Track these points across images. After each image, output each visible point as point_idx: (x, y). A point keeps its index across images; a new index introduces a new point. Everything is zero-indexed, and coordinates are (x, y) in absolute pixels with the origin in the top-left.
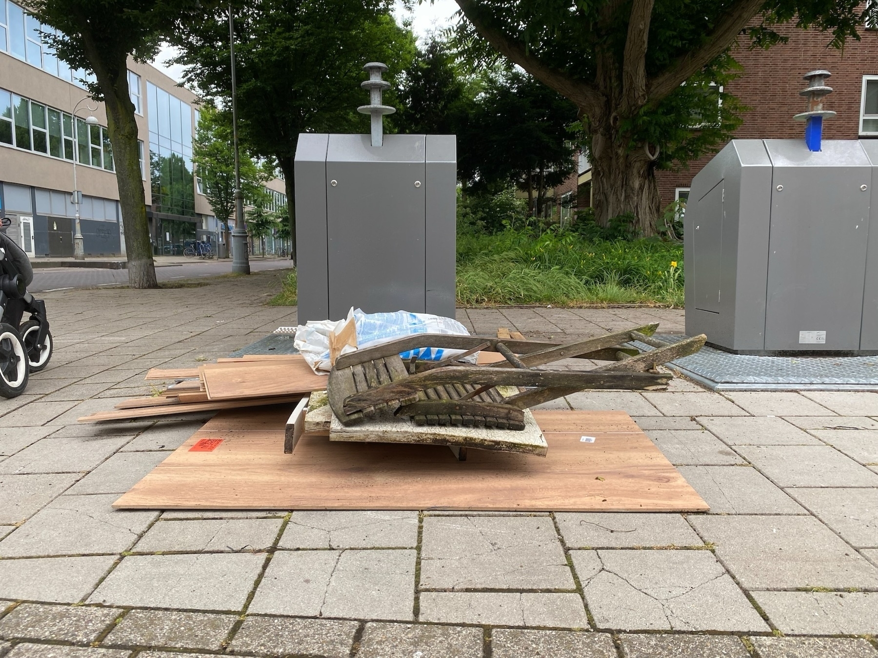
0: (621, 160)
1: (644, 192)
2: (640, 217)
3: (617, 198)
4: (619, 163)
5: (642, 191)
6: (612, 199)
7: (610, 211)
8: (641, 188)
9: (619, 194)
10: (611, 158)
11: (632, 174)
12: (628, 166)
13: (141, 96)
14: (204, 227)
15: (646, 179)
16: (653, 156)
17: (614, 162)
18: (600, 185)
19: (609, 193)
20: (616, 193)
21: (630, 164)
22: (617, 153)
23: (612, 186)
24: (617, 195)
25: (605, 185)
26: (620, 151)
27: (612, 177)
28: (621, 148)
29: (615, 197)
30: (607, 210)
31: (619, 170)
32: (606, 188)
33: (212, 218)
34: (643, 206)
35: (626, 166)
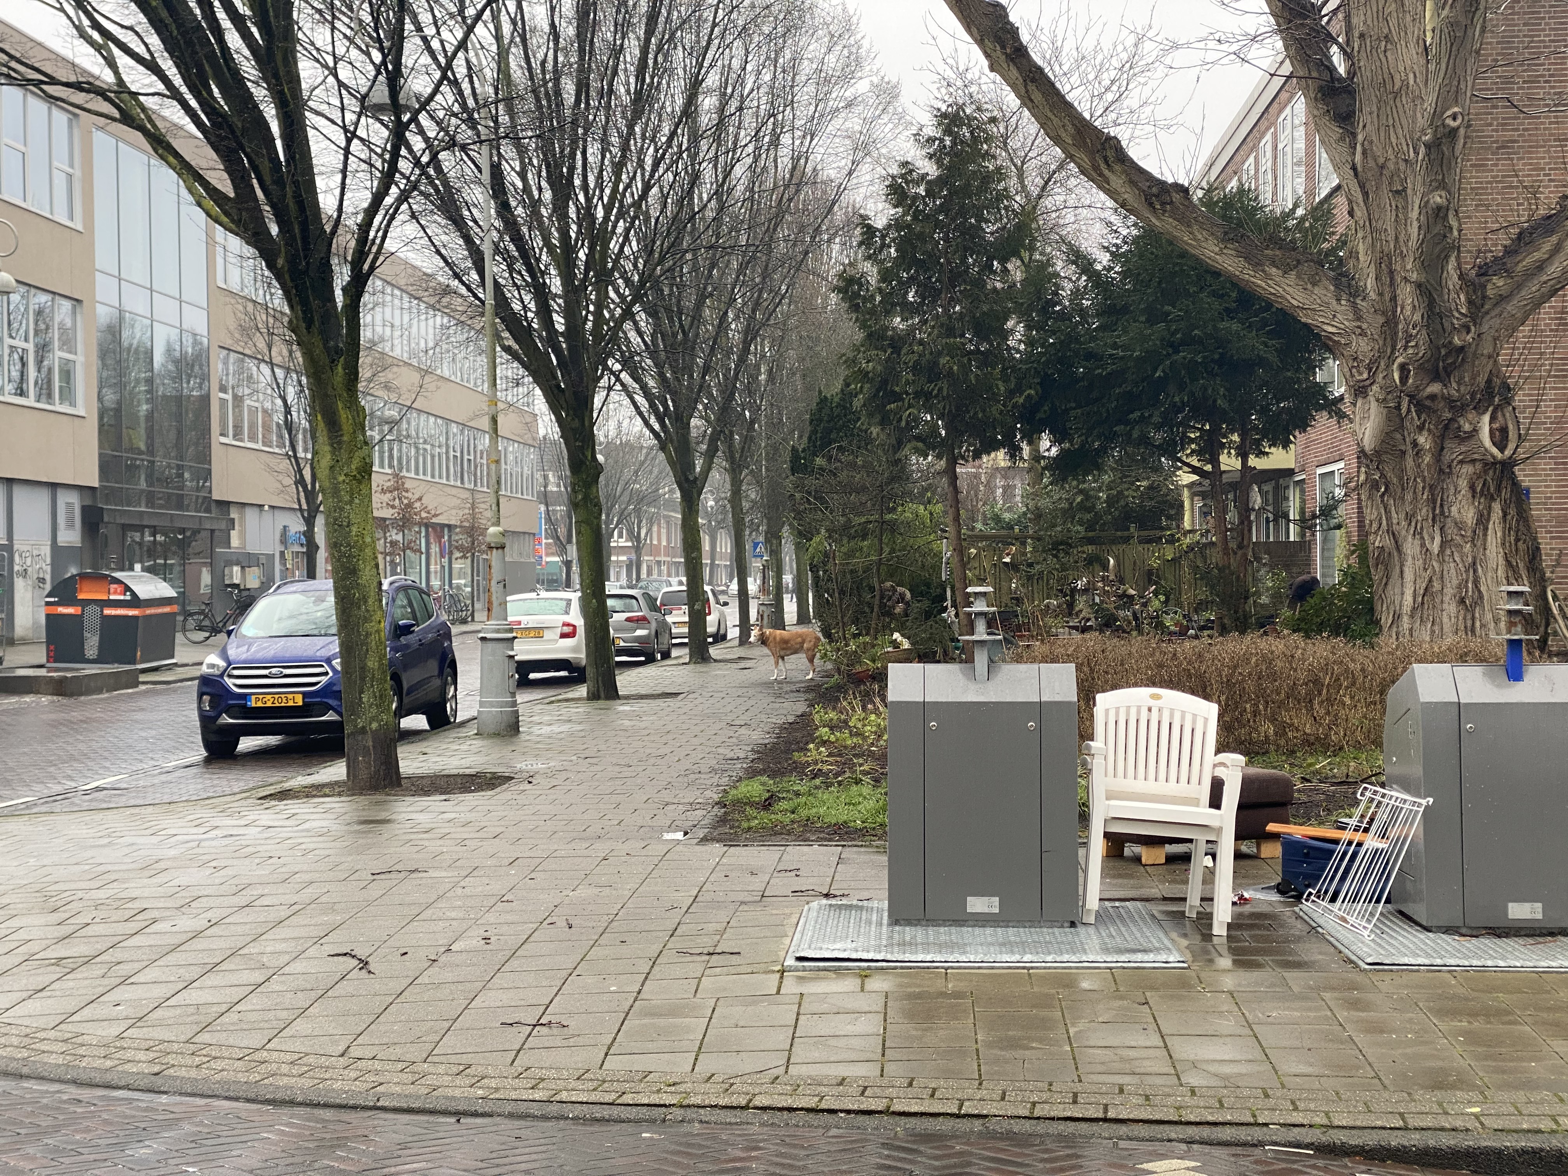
0: (1427, 459)
1: (1490, 532)
2: (1483, 589)
3: (1423, 545)
4: (1423, 466)
5: (1486, 529)
6: (1411, 547)
7: (1409, 575)
8: (1483, 520)
9: (1426, 537)
10: (1404, 453)
11: (1457, 492)
12: (1443, 471)
13: (77, 173)
14: (235, 542)
15: (1493, 499)
16: (1502, 450)
17: (1410, 462)
18: (1379, 514)
19: (1404, 532)
20: (1418, 533)
21: (1450, 467)
22: (1415, 444)
23: (1409, 517)
24: (1422, 538)
25: (1394, 515)
26: (1421, 440)
27: (1409, 497)
28: (1425, 433)
29: (1417, 542)
30: (1402, 572)
31: (1424, 481)
32: (1395, 521)
33: (257, 510)
34: (1492, 564)
35: (1441, 471)
